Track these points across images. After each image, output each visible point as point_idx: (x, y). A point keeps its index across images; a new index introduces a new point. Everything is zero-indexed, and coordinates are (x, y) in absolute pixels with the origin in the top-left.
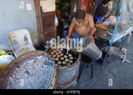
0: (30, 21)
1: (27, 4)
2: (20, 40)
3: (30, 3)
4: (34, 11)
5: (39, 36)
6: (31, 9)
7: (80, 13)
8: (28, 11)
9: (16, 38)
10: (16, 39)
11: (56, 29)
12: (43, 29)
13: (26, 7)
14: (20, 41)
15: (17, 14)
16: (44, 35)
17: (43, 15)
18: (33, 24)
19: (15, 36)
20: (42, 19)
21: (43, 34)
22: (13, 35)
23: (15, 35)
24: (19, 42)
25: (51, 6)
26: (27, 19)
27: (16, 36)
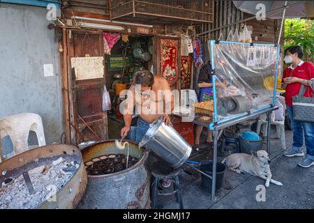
0: (47, 100)
1: (44, 65)
2: (20, 138)
3: (52, 63)
4: (58, 79)
5: (64, 135)
6: (52, 75)
7: (143, 75)
8: (45, 79)
9: (12, 132)
10: (10, 134)
11: (105, 116)
12: (76, 117)
13: (43, 70)
14: (19, 140)
15: (22, 84)
16: (77, 131)
17: (75, 86)
18: (54, 105)
19: (9, 128)
20: (73, 94)
21: (75, 127)
22: (6, 123)
23: (9, 125)
24: (16, 142)
25: (94, 68)
26: (40, 94)
27: (12, 126)
